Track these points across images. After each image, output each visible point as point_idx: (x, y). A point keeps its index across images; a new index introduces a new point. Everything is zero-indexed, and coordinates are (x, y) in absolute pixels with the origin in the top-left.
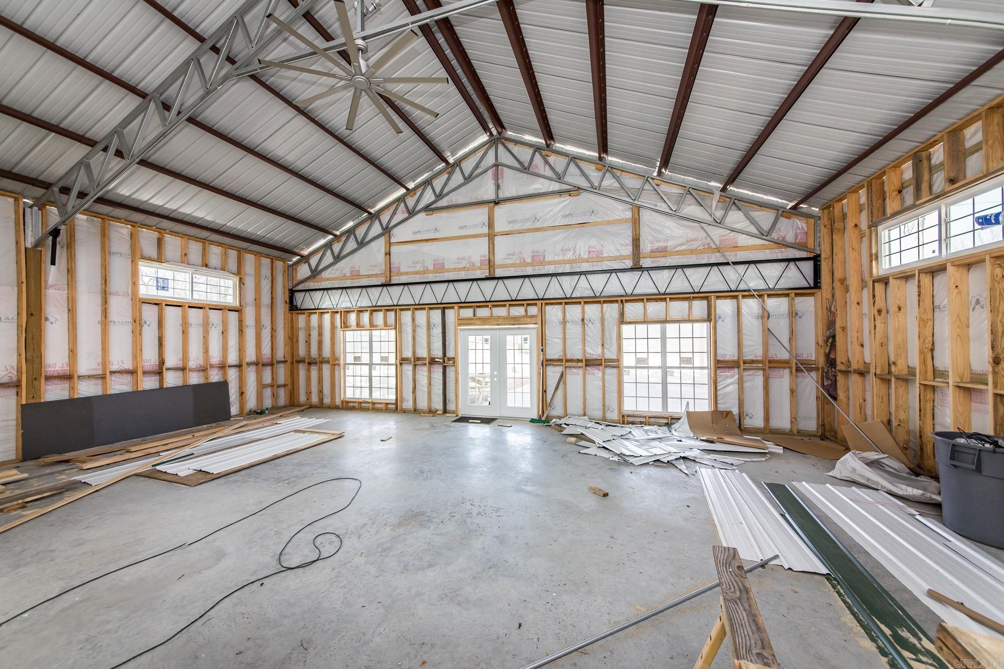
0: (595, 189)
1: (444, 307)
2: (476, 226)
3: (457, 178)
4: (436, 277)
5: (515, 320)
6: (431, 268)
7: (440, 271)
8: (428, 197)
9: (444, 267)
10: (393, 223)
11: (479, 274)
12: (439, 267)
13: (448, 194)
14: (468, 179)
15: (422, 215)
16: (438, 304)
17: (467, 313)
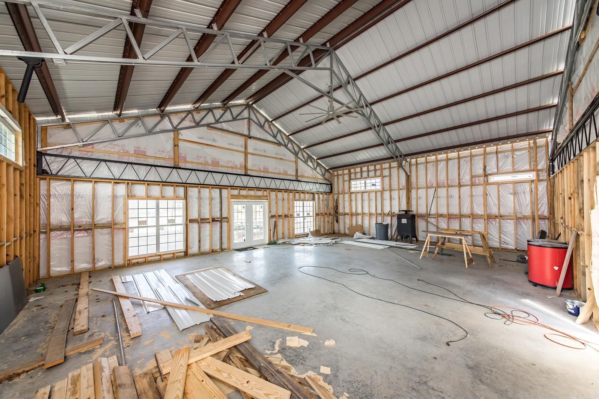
0: (286, 146)
1: (221, 187)
2: (237, 146)
3: (228, 116)
4: (214, 169)
5: (259, 197)
6: (210, 162)
7: (217, 166)
8: (210, 119)
9: (218, 164)
10: (181, 126)
11: (239, 172)
12: (216, 163)
13: (222, 122)
14: (234, 119)
15: (205, 128)
16: (217, 185)
17: (235, 192)
